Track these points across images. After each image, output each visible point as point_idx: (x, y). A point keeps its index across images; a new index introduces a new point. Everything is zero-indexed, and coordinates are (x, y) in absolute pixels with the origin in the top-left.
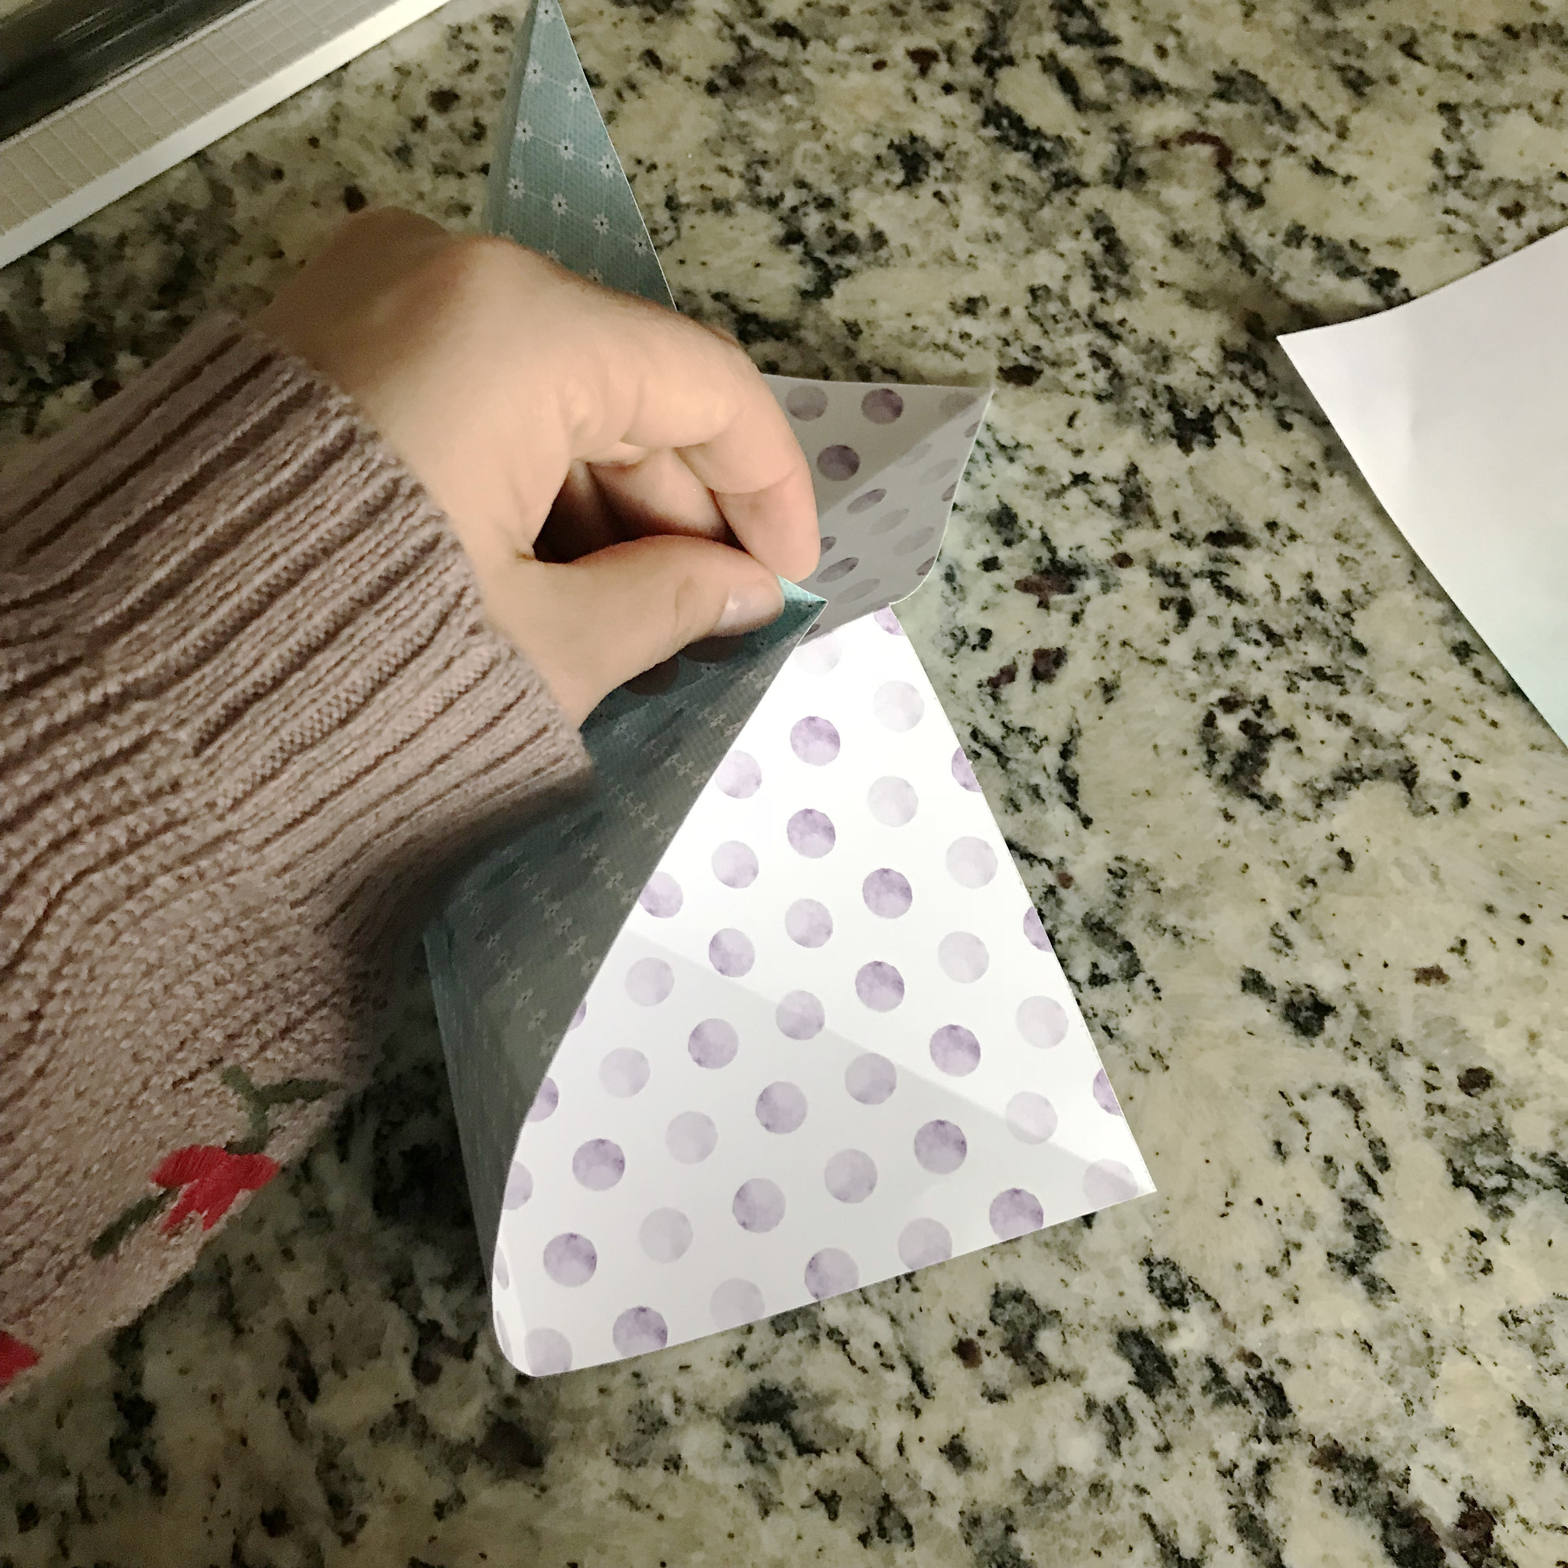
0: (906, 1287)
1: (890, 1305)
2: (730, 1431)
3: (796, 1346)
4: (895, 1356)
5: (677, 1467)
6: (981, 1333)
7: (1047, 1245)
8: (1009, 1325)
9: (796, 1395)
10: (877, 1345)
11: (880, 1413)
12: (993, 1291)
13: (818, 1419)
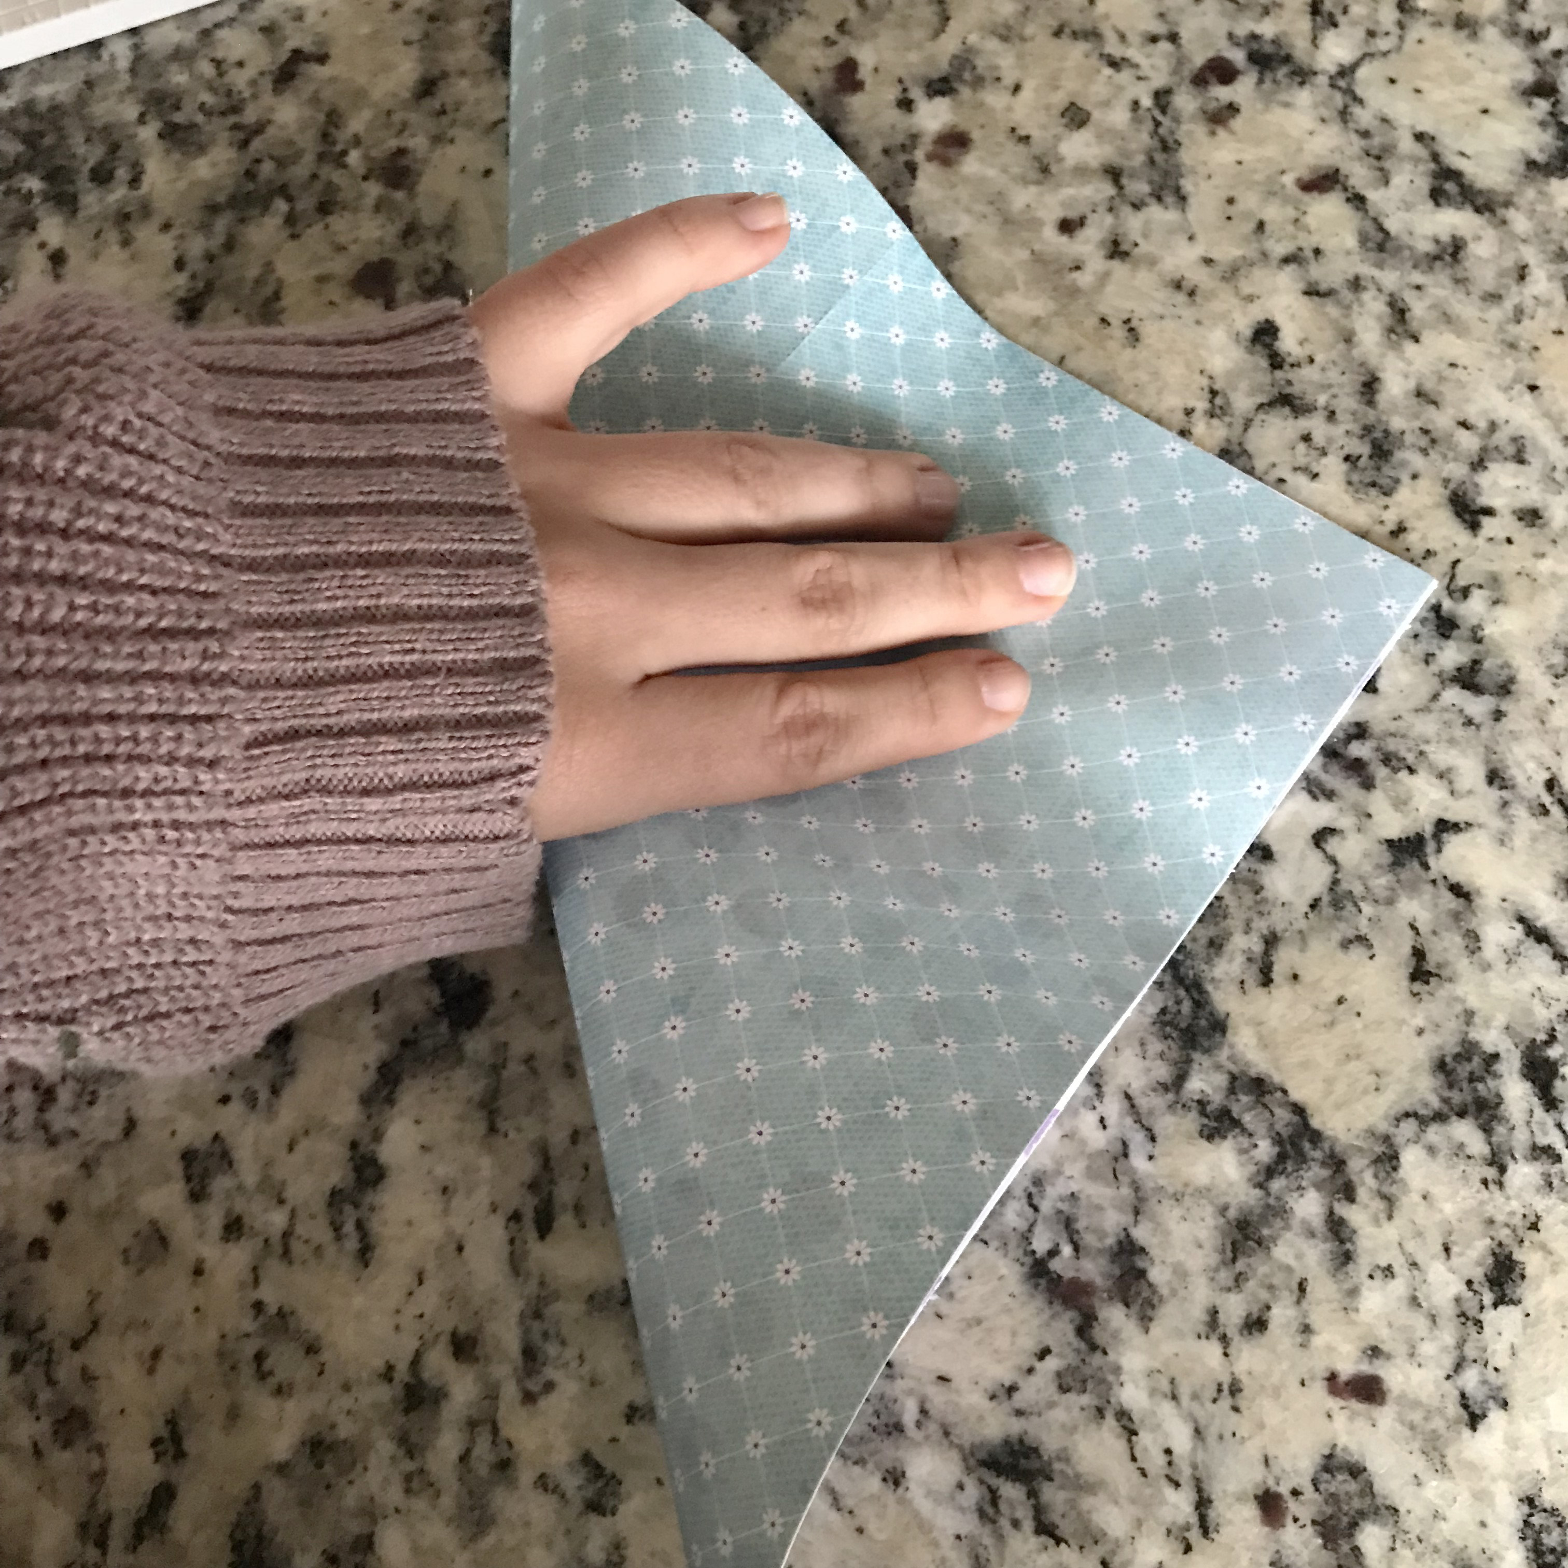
0: (1226, 1402)
1: (1200, 1413)
2: (969, 1470)
3: (1076, 1412)
4: (1185, 1473)
5: (897, 1483)
6: (1295, 1493)
7: (1412, 1427)
8: (1333, 1498)
9: (1057, 1466)
10: (1168, 1452)
11: (1144, 1529)
12: (1327, 1452)
13: (1072, 1504)
